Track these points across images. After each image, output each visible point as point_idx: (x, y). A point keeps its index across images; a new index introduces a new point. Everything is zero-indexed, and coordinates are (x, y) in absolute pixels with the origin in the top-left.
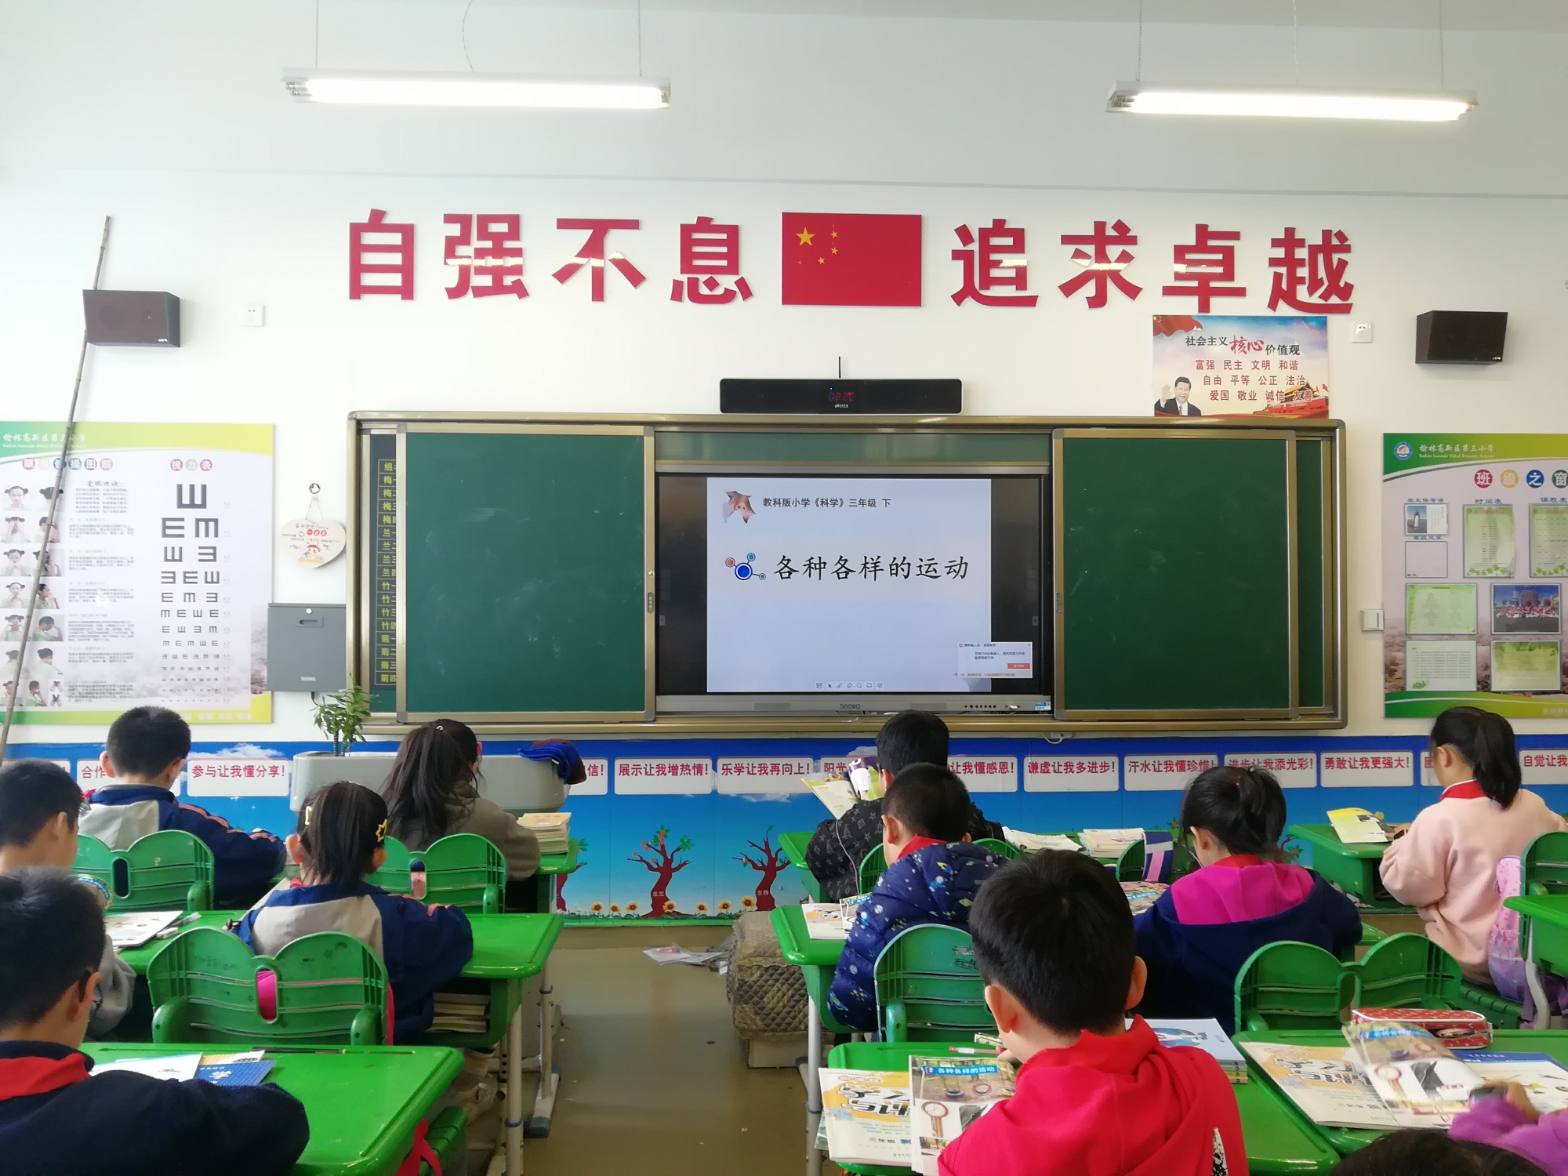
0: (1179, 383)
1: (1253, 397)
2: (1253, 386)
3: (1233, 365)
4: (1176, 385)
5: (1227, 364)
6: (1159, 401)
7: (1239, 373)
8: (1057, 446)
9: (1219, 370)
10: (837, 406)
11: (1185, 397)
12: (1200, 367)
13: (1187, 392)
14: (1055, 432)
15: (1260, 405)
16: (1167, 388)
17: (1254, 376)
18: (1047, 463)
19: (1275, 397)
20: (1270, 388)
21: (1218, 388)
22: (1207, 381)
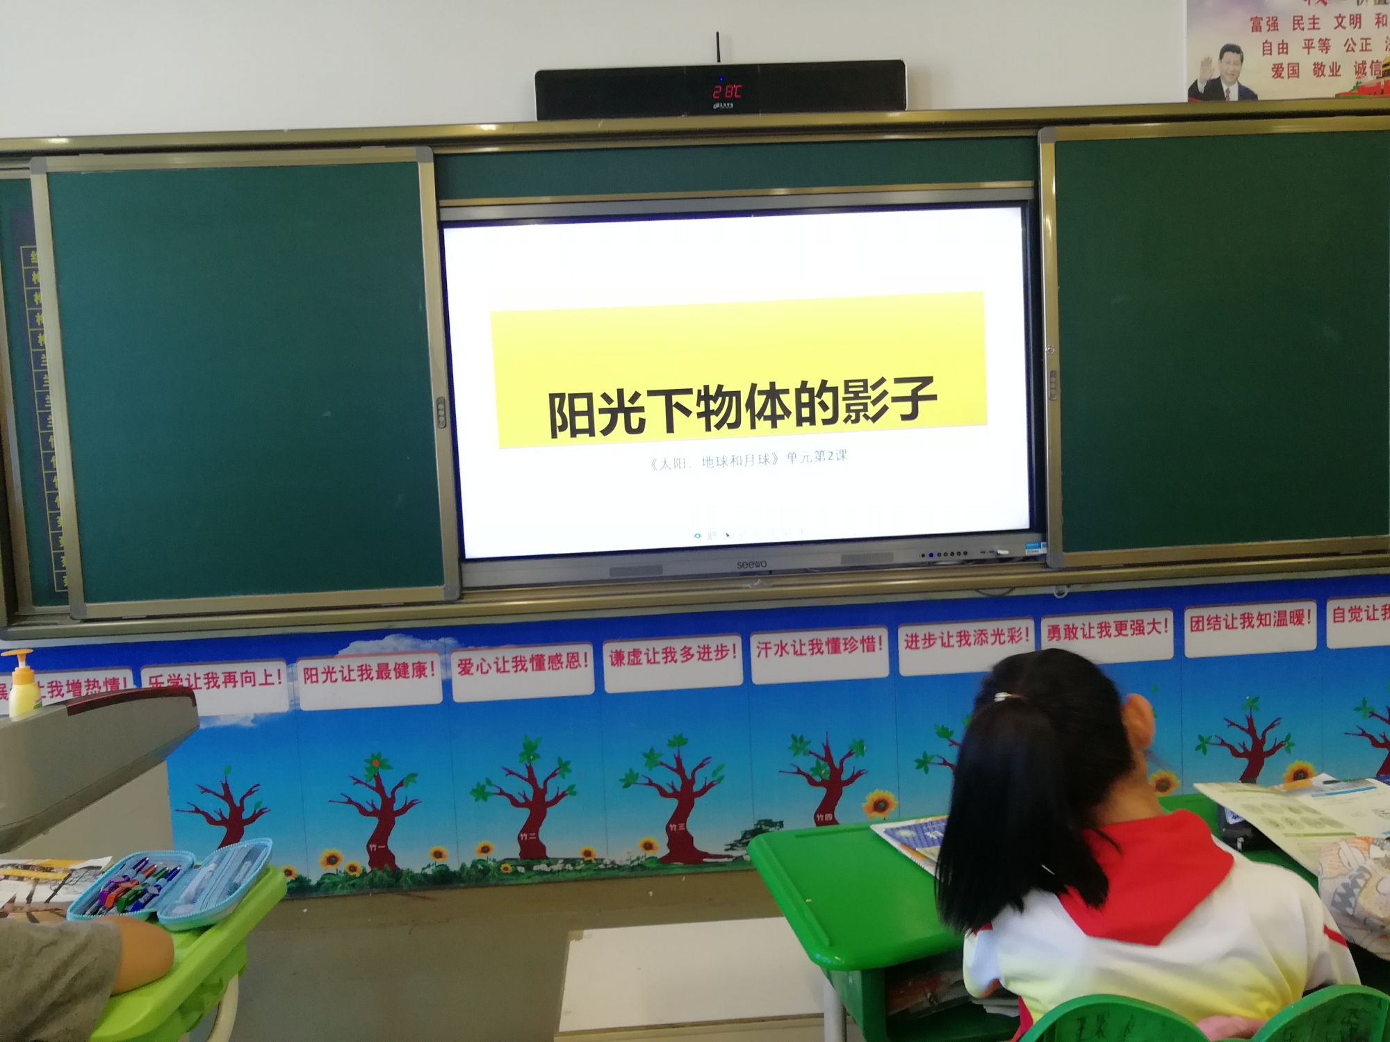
0: (1228, 55)
1: (1335, 70)
2: (1336, 53)
3: (1306, 23)
4: (1221, 57)
5: (1297, 22)
6: (1196, 81)
7: (1316, 36)
8: (1047, 155)
9: (1286, 32)
10: (716, 106)
11: (1235, 75)
12: (1256, 28)
13: (1237, 68)
14: (1041, 133)
15: (1346, 82)
16: (1207, 62)
17: (1338, 39)
18: (1030, 183)
19: (1368, 70)
20: (1359, 57)
21: (1284, 60)
22: (1267, 48)
